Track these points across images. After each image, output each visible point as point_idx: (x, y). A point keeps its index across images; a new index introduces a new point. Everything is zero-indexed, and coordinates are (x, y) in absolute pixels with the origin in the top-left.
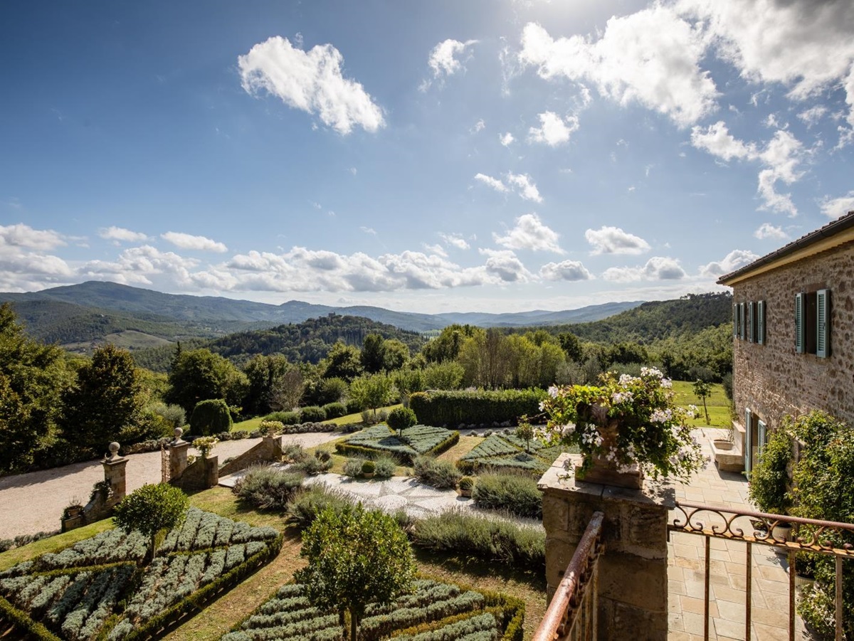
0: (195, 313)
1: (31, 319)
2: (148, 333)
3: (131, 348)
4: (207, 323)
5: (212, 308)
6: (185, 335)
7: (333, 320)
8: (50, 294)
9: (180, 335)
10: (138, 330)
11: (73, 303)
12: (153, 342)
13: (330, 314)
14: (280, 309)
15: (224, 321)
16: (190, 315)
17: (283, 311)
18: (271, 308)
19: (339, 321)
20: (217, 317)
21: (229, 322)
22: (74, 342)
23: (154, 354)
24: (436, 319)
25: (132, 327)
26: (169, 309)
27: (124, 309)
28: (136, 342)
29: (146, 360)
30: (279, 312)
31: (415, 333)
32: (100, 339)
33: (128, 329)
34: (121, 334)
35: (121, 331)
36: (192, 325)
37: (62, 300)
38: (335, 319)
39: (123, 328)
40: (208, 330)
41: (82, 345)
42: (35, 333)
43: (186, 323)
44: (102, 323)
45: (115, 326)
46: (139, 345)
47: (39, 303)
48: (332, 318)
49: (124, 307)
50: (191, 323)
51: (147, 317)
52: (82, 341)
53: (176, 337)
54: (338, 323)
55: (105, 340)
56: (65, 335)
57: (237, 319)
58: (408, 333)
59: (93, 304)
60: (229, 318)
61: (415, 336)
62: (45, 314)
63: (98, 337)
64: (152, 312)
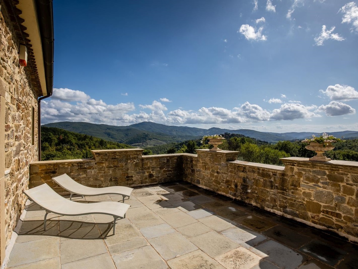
0: (176, 133)
1: (127, 135)
2: (160, 140)
3: (154, 145)
4: (180, 136)
5: (182, 131)
6: (172, 141)
7: (226, 136)
8: (132, 126)
9: (170, 141)
10: (156, 139)
11: (139, 129)
12: (161, 143)
13: (225, 133)
14: (208, 131)
15: (186, 136)
16: (174, 133)
17: (209, 132)
18: (204, 131)
19: (229, 136)
20: (184, 134)
21: (188, 136)
22: (137, 143)
23: (159, 148)
24: (283, 136)
25: (155, 138)
26: (168, 131)
27: (153, 131)
28: (156, 143)
29: (157, 149)
30: (208, 132)
31: (266, 142)
32: (145, 142)
33: (153, 138)
34: (151, 140)
35: (151, 139)
36: (175, 137)
37: (136, 128)
38: (227, 135)
39: (152, 138)
40: (180, 139)
41: (140, 144)
42: (127, 139)
43: (173, 136)
44: (146, 136)
45: (150, 137)
46: (157, 144)
47: (129, 129)
48: (226, 135)
49: (153, 130)
50: (175, 136)
51: (160, 134)
52: (140, 143)
53: (169, 142)
54: (228, 137)
55: (146, 142)
56: (135, 140)
57: (191, 135)
58: (262, 142)
59: (144, 129)
60: (188, 134)
61: (266, 144)
62: (130, 133)
63: (144, 141)
64: (162, 132)
